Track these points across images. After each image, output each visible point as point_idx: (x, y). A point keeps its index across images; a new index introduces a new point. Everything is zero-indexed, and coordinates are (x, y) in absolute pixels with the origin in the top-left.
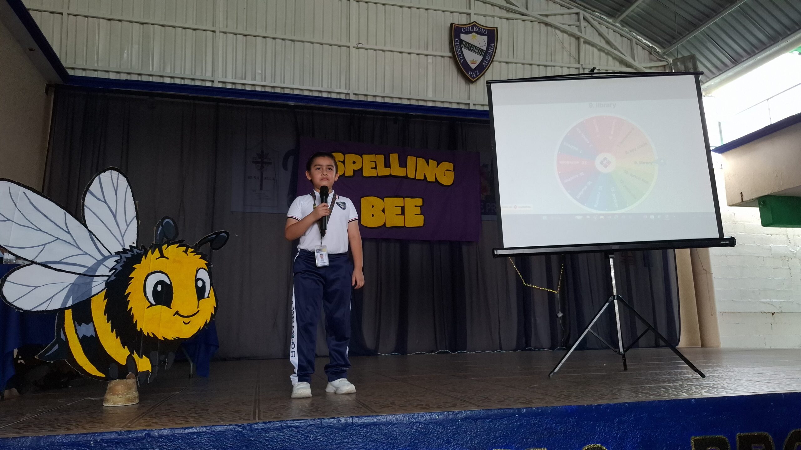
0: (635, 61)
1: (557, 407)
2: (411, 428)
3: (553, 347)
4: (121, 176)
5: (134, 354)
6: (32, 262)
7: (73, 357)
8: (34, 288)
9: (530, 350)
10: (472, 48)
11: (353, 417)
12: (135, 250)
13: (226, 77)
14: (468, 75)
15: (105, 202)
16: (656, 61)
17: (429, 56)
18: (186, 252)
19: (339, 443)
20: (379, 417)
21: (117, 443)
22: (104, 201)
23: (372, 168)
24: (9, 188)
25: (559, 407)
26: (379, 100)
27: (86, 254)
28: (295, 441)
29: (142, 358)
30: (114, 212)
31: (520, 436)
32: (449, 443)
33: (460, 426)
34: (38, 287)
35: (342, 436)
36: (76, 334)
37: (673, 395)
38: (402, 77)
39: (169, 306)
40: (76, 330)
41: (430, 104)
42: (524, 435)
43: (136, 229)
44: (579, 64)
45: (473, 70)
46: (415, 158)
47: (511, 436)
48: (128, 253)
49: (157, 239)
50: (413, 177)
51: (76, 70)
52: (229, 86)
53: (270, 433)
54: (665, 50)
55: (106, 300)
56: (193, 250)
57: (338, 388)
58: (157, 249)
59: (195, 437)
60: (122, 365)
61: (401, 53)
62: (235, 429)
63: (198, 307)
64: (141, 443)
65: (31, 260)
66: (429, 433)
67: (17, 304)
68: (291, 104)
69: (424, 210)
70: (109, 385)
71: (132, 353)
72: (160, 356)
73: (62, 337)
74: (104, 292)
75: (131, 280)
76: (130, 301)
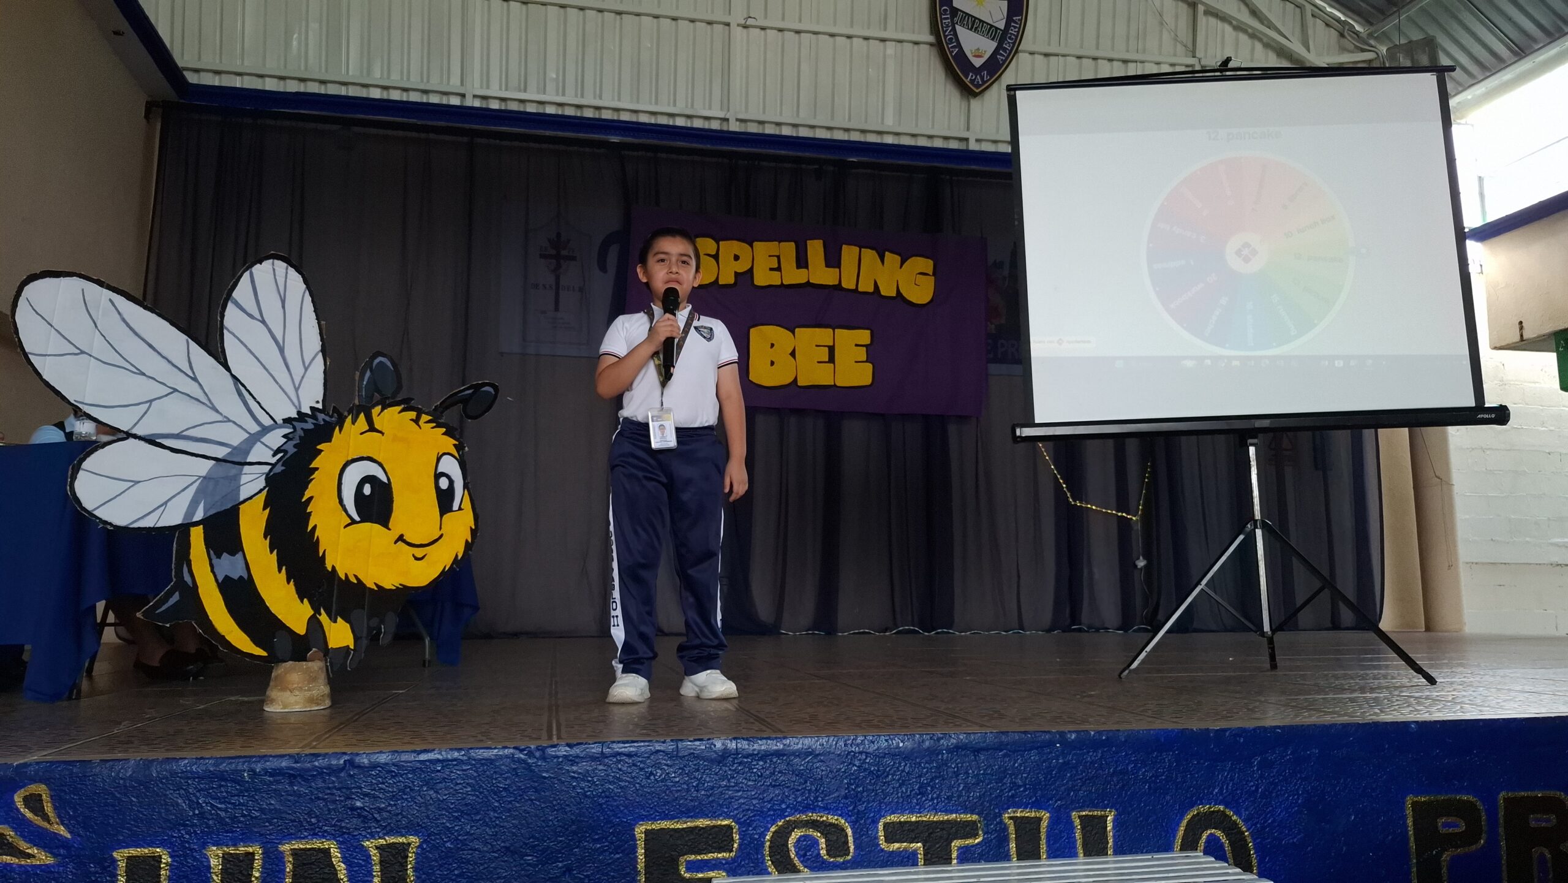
0: (1309, 51)
1: (1138, 731)
2: (850, 763)
3: (1125, 626)
4: (292, 271)
5: (320, 614)
6: (129, 435)
7: (208, 616)
8: (132, 484)
9: (1080, 630)
10: (975, 24)
11: (739, 738)
12: (321, 416)
13: (488, 87)
14: (967, 81)
15: (263, 322)
16: (1352, 52)
17: (887, 43)
18: (416, 421)
19: (712, 788)
20: (788, 741)
21: (292, 776)
22: (260, 319)
23: (771, 269)
24: (83, 290)
25: (1143, 731)
26: (786, 131)
27: (229, 421)
28: (626, 781)
29: (335, 621)
30: (280, 339)
31: (1063, 785)
32: (922, 794)
33: (945, 763)
34: (139, 482)
35: (716, 774)
36: (212, 574)
37: (1370, 715)
38: (834, 85)
39: (385, 524)
40: (212, 565)
41: (889, 140)
42: (1070, 783)
43: (322, 376)
44: (1194, 57)
45: (978, 71)
46: (858, 248)
47: (1046, 785)
48: (306, 422)
49: (362, 395)
50: (853, 287)
51: (202, 74)
52: (495, 105)
53: (580, 765)
54: (1372, 29)
55: (269, 509)
56: (430, 418)
57: (705, 687)
58: (362, 416)
59: (439, 768)
60: (299, 635)
61: (832, 35)
62: (513, 755)
63: (441, 528)
64: (336, 777)
65: (125, 430)
66: (886, 774)
67: (102, 514)
68: (615, 141)
69: (873, 354)
70: (274, 672)
71: (317, 612)
72: (369, 619)
73: (185, 579)
74: (263, 495)
75: (314, 473)
76: (312, 513)
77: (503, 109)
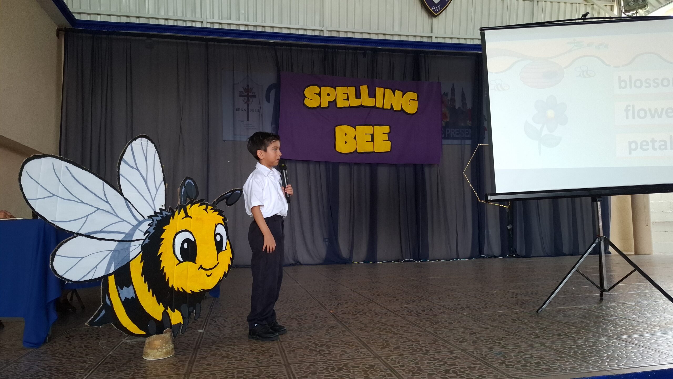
3: (503, 255)
4: (149, 142)
5: (167, 309)
6: (78, 235)
7: (118, 319)
8: (81, 258)
9: (483, 257)
12: (164, 213)
13: (213, 18)
14: (432, 10)
15: (137, 169)
18: (206, 210)
23: (344, 100)
24: (53, 163)
27: (124, 221)
29: (174, 312)
30: (145, 178)
34: (84, 257)
36: (119, 298)
38: (371, 14)
39: (194, 262)
40: (119, 294)
41: (396, 38)
43: (164, 192)
45: (436, 5)
46: (383, 89)
48: (158, 216)
49: (182, 200)
50: (381, 107)
51: (82, 15)
52: (217, 26)
55: (143, 262)
56: (212, 207)
58: (182, 210)
60: (159, 321)
63: (217, 260)
65: (76, 232)
67: (68, 276)
69: (391, 137)
70: (147, 340)
71: (166, 308)
72: (188, 308)
73: (107, 303)
74: (140, 255)
75: (162, 241)
76: (162, 261)
77: (220, 28)
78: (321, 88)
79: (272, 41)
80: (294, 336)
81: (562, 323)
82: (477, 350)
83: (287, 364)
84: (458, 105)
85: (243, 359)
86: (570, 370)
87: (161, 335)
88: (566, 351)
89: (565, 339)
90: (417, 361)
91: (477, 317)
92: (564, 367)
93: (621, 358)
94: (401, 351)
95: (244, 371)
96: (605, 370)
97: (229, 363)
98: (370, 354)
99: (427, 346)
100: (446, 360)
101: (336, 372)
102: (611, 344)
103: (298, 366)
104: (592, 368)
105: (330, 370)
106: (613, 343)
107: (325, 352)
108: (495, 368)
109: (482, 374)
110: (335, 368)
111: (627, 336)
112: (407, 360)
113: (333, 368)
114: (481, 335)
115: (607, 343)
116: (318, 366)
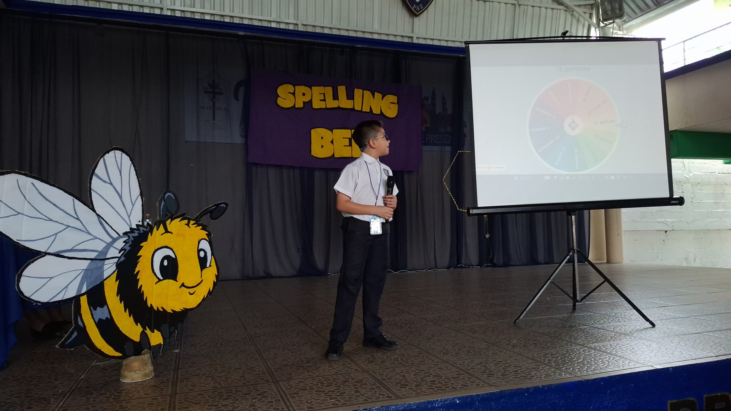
3: (480, 264)
5: (146, 330)
6: (46, 254)
7: (92, 341)
8: (50, 279)
9: (461, 267)
12: (141, 229)
13: (174, 5)
14: (413, 9)
15: (111, 184)
18: (188, 224)
22: (109, 182)
23: (321, 100)
24: (17, 180)
27: (96, 238)
29: (153, 332)
30: (120, 192)
34: (53, 277)
36: (92, 319)
38: (349, 9)
39: (175, 279)
40: (92, 315)
41: (376, 37)
43: (141, 208)
45: (418, 4)
46: (362, 90)
48: (135, 233)
49: (161, 215)
50: (360, 109)
52: (178, 14)
55: (118, 281)
56: (194, 222)
58: (162, 225)
60: (136, 342)
63: (201, 277)
65: (44, 251)
67: (35, 297)
68: (242, 34)
70: (125, 362)
71: (144, 329)
72: (169, 328)
73: (79, 324)
74: (115, 274)
75: (139, 259)
76: (140, 279)
77: (183, 16)
78: (296, 87)
79: (241, 33)
80: (278, 353)
81: (538, 333)
82: (460, 361)
83: (276, 381)
84: (438, 109)
85: (228, 378)
86: (544, 377)
87: (139, 356)
88: (541, 360)
89: (540, 348)
90: (404, 374)
91: (458, 328)
92: (539, 375)
93: (590, 364)
94: (387, 364)
95: (232, 390)
96: (576, 376)
97: (214, 383)
98: (358, 368)
99: (412, 359)
100: (431, 371)
101: (326, 388)
102: (581, 352)
103: (288, 383)
104: (564, 374)
105: (319, 385)
106: (583, 351)
107: (312, 368)
108: (477, 378)
109: (466, 384)
110: (325, 383)
111: (596, 344)
112: (394, 373)
113: (322, 383)
114: (463, 346)
115: (578, 351)
116: (307, 382)
